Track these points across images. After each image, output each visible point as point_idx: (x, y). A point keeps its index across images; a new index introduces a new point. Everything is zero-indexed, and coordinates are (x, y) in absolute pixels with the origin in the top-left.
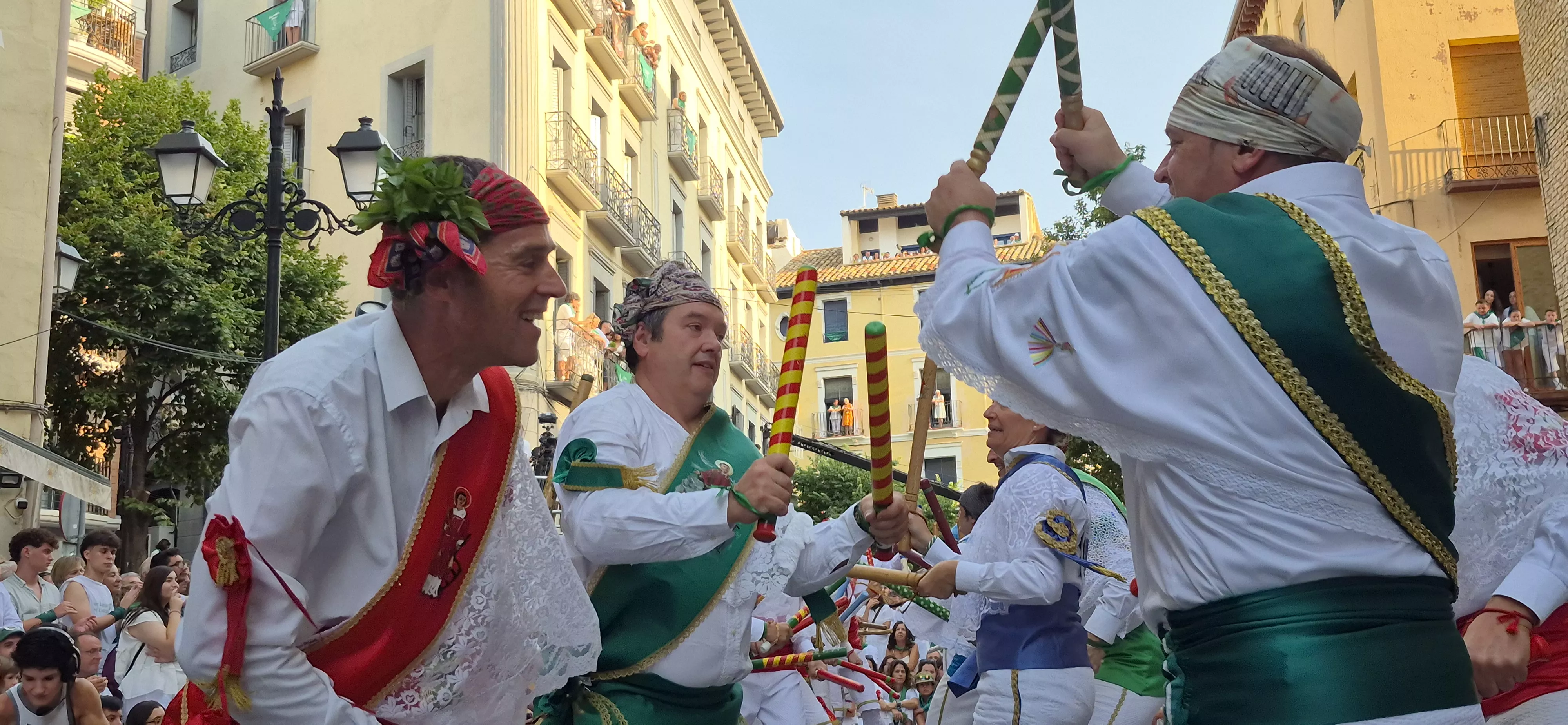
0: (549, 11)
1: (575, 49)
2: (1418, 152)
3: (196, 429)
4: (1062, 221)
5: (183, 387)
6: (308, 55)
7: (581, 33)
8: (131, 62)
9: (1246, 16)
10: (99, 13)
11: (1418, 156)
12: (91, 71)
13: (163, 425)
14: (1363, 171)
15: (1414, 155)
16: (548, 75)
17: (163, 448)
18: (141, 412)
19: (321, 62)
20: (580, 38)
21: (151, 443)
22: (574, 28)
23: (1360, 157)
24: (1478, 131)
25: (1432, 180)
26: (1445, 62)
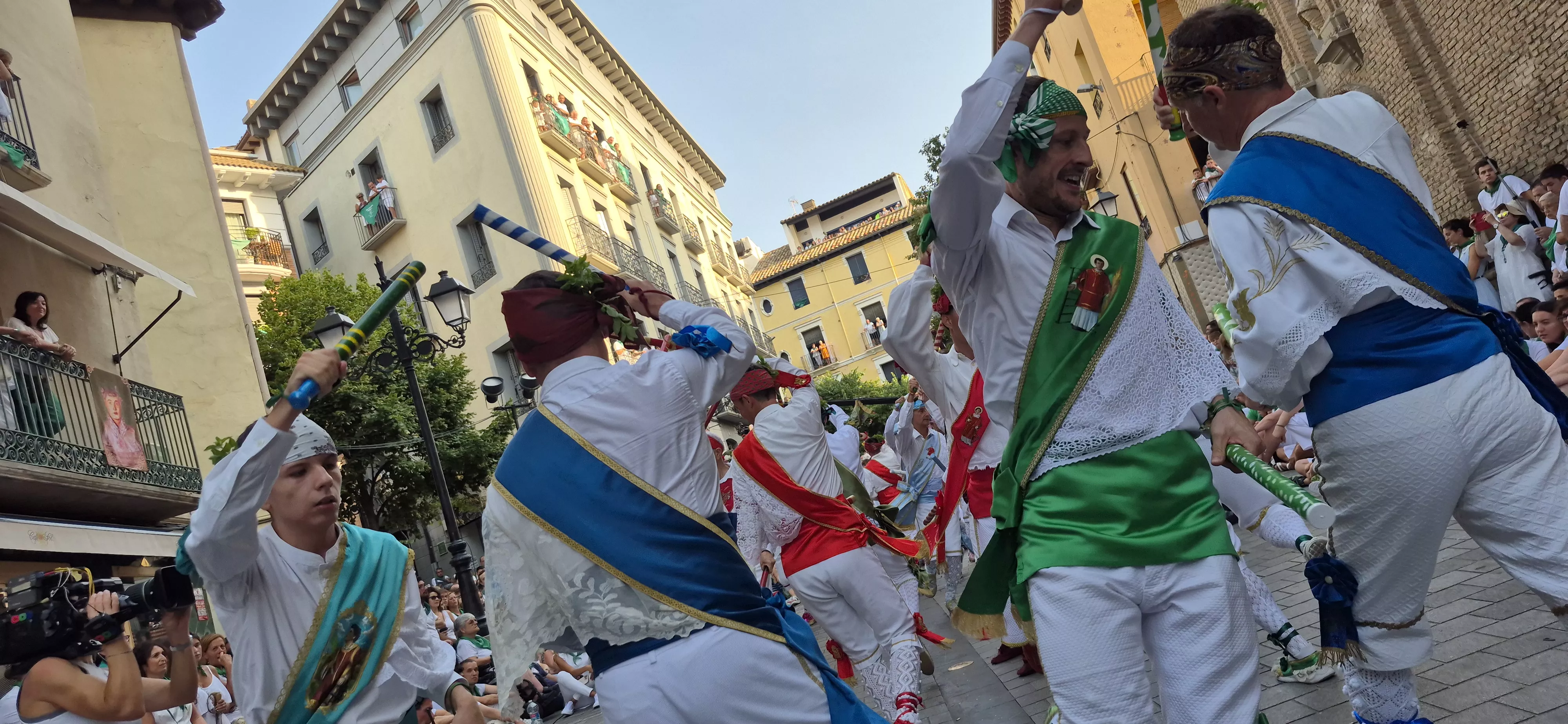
0: (548, 153)
1: (572, 172)
2: (1131, 80)
3: (403, 491)
4: (920, 190)
5: (387, 466)
6: (401, 227)
7: (573, 160)
8: (286, 266)
9: (1001, 20)
10: (256, 241)
11: (1132, 84)
12: (263, 280)
13: (381, 495)
14: (1101, 102)
15: (1129, 84)
16: (559, 195)
17: (385, 509)
18: (364, 491)
19: (412, 230)
20: (573, 164)
21: (376, 508)
22: (567, 159)
23: (1097, 94)
25: (1146, 95)
26: (1133, 16)
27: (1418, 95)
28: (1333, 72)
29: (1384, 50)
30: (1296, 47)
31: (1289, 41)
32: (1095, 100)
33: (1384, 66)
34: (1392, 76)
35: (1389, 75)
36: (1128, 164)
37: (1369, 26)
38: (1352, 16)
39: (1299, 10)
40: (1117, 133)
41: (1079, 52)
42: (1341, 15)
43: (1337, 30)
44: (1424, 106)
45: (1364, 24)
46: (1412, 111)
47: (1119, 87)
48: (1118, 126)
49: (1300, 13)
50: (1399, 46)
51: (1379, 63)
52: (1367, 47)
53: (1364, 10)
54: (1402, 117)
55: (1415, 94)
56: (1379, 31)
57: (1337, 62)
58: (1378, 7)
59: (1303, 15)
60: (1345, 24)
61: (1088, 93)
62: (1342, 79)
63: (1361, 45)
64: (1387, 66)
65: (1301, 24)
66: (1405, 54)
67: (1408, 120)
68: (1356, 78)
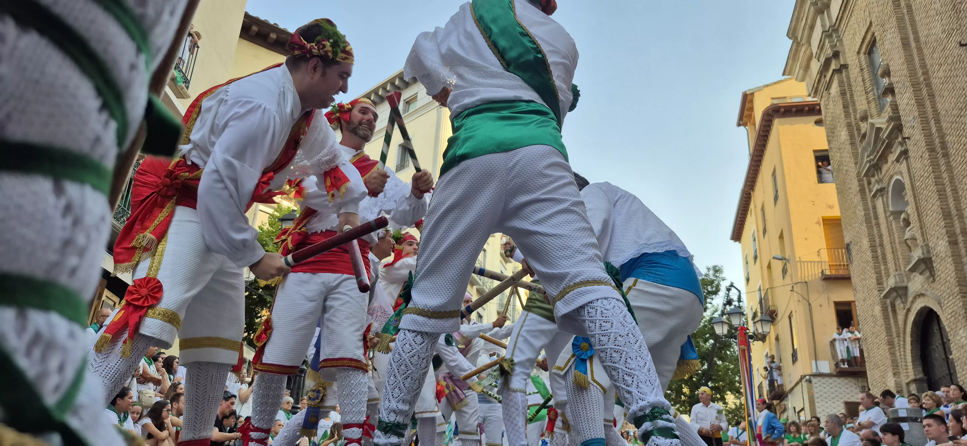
2: (808, 262)
14: (787, 270)
15: (806, 264)
23: (786, 264)
24: (835, 254)
25: (815, 274)
26: (820, 225)
27: (961, 304)
28: (919, 280)
29: (946, 271)
30: (901, 260)
31: (898, 255)
32: (784, 268)
33: (945, 281)
34: (949, 288)
35: (947, 288)
36: (794, 313)
37: (941, 255)
38: (932, 246)
39: (906, 237)
40: (791, 291)
41: (781, 237)
42: (927, 245)
43: (923, 254)
44: (963, 311)
45: (939, 252)
46: (956, 314)
47: (799, 264)
48: (793, 287)
49: (906, 240)
50: (955, 270)
51: (942, 279)
52: (937, 267)
53: (940, 244)
54: (950, 316)
55: (959, 303)
56: (946, 259)
57: (921, 274)
58: (947, 244)
59: (908, 241)
60: (928, 252)
61: (780, 261)
62: (923, 286)
63: (934, 265)
64: (947, 282)
65: (906, 248)
66: (959, 276)
67: (953, 318)
68: (930, 287)
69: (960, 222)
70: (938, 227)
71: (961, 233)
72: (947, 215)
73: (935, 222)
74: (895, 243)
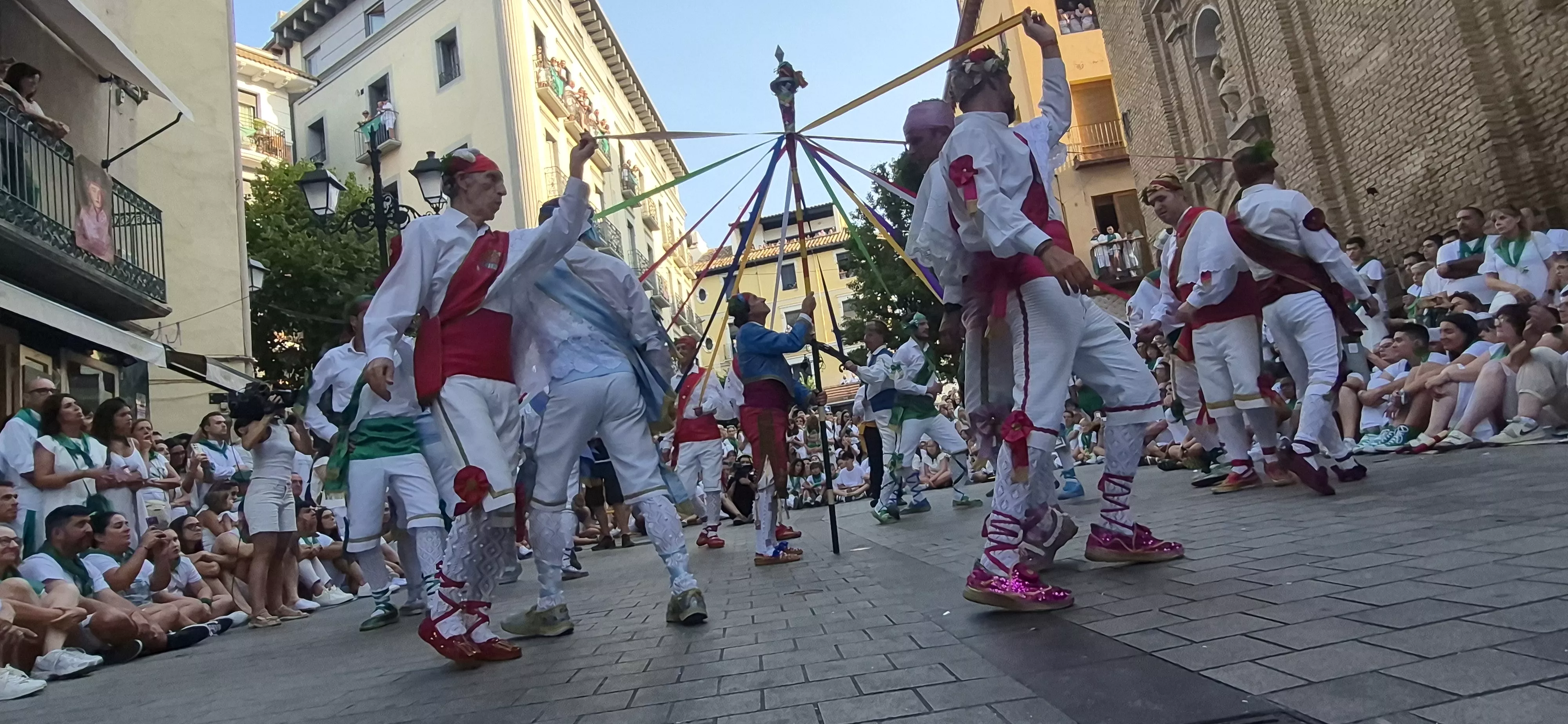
29: (1292, 131)
30: (1211, 127)
31: (1206, 118)
37: (1284, 109)
38: (1269, 100)
39: (1221, 91)
42: (1260, 99)
43: (1252, 112)
45: (1280, 106)
49: (1221, 96)
50: (1307, 128)
52: (1277, 127)
53: (1282, 94)
56: (1292, 114)
58: (1294, 92)
59: (1224, 98)
60: (1263, 108)
63: (1272, 125)
65: (1220, 107)
69: (1312, 60)
70: (1281, 70)
71: (1315, 74)
72: (1294, 52)
73: (1275, 65)
74: (1202, 104)
